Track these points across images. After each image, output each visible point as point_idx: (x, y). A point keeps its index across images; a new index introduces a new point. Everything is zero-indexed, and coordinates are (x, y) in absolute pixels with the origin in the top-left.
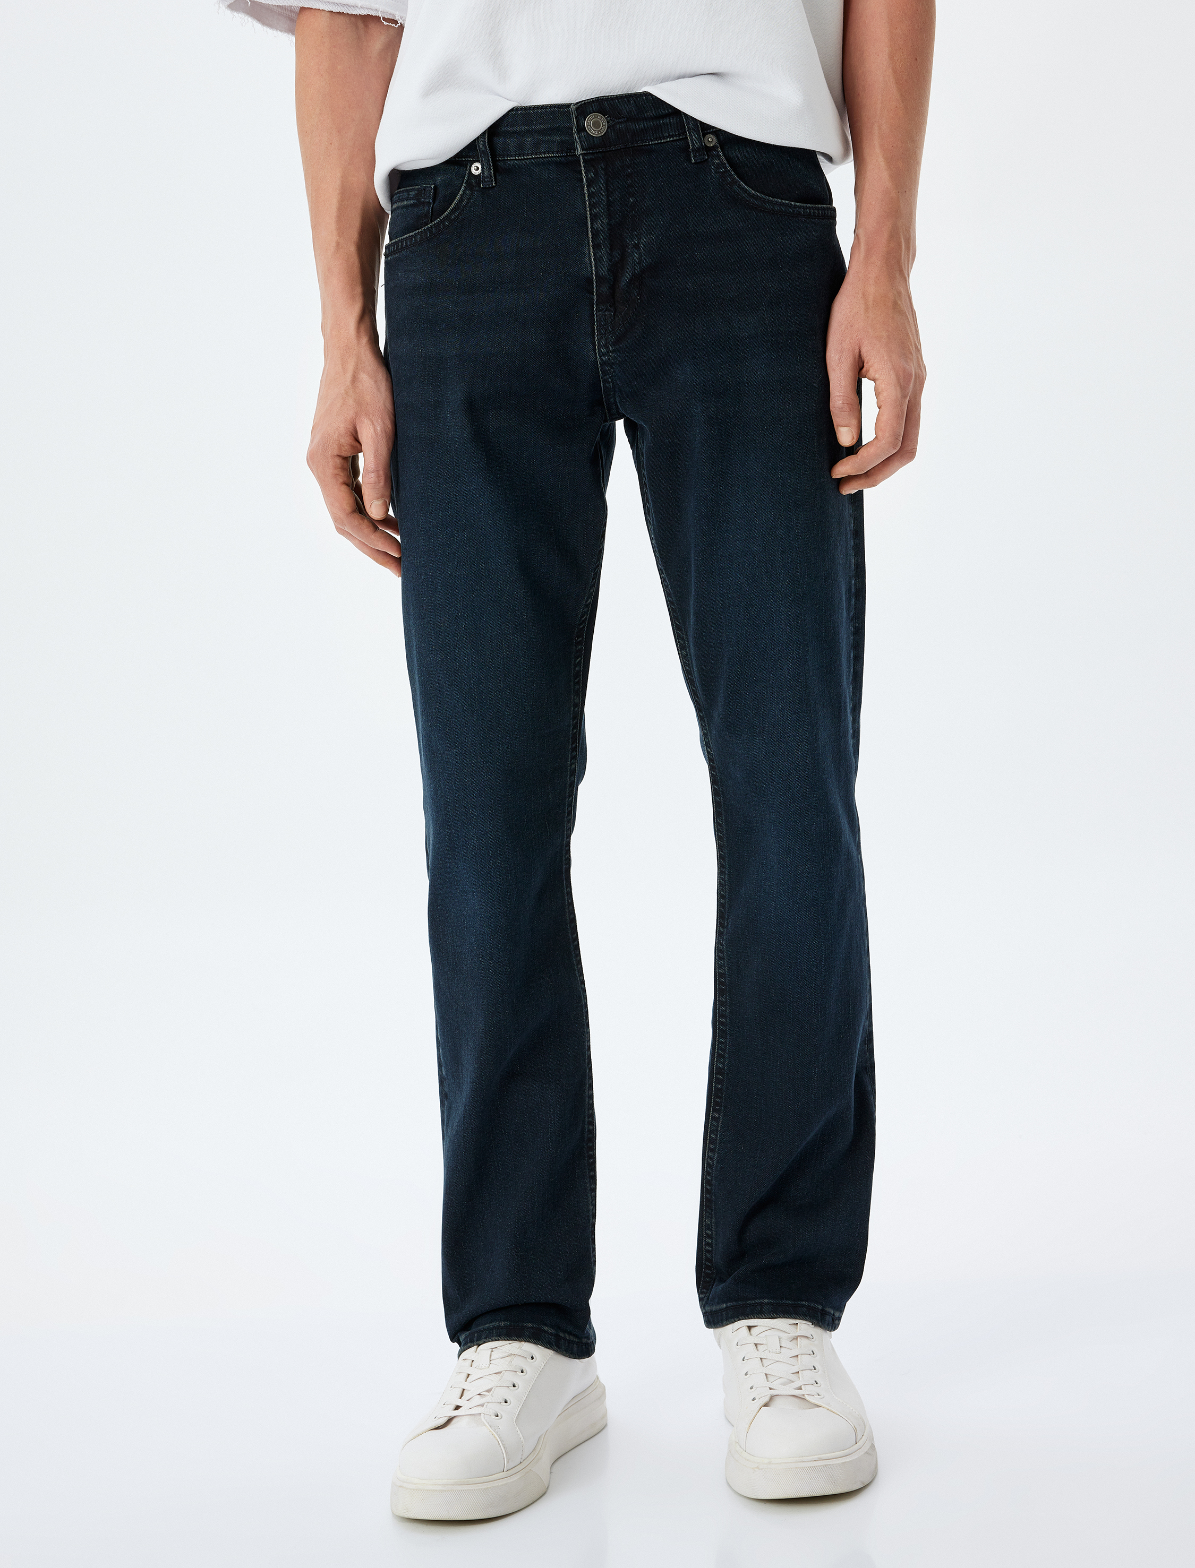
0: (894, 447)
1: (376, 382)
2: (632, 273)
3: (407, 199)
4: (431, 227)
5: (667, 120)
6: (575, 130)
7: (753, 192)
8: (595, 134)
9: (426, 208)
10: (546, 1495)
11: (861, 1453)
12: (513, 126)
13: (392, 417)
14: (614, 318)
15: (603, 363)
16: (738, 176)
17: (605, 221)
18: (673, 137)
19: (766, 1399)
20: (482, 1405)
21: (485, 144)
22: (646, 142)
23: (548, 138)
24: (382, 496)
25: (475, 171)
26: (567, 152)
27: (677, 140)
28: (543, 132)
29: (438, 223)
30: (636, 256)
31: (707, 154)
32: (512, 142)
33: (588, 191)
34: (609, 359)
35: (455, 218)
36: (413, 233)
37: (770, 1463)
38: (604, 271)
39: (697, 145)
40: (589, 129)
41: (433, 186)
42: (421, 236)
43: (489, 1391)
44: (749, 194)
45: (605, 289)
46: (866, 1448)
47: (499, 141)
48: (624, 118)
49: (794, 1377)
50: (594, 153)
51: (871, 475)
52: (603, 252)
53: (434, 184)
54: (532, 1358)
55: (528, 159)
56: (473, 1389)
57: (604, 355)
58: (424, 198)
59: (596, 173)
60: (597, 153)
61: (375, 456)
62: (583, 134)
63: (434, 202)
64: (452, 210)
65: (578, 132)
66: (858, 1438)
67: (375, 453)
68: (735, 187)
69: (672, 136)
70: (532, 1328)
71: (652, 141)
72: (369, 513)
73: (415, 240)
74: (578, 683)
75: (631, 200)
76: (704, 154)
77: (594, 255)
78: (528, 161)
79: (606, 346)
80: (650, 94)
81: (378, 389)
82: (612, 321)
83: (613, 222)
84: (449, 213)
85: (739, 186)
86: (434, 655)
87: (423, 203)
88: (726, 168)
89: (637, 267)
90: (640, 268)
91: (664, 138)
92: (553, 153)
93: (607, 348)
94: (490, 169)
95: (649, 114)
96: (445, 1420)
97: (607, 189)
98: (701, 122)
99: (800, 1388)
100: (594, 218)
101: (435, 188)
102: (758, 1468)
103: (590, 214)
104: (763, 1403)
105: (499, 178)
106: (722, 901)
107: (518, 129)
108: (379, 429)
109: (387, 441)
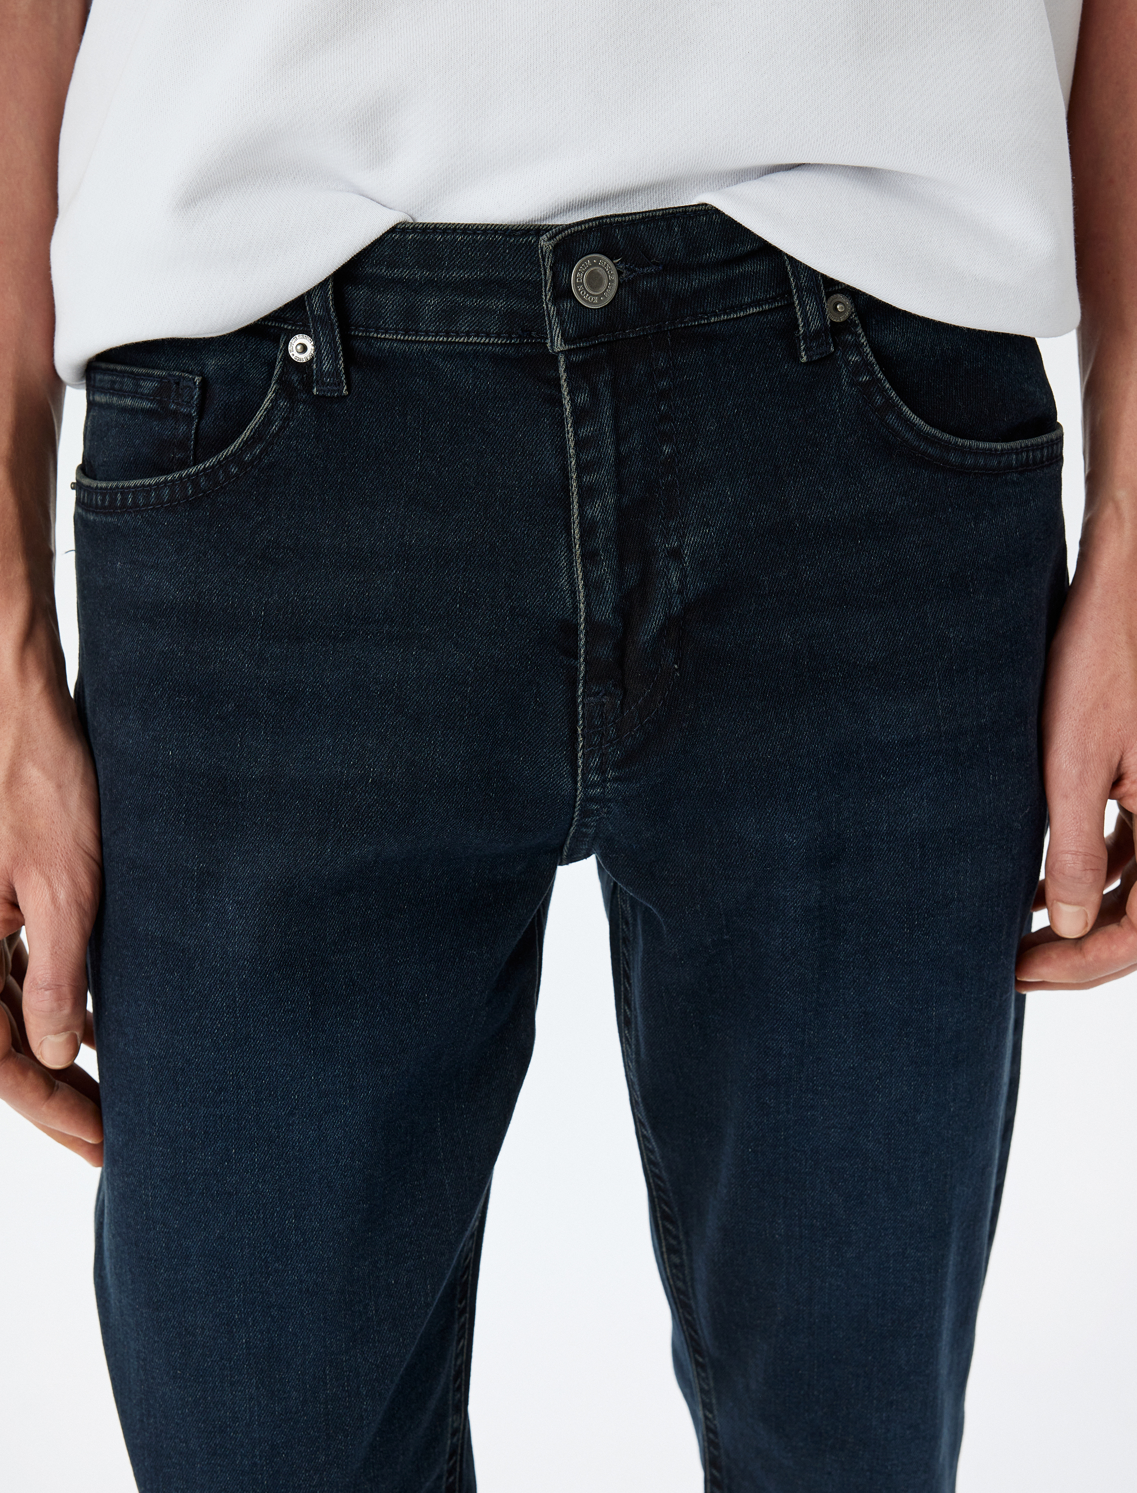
1: (59, 786)
2: (665, 615)
3: (134, 395)
4: (197, 474)
5: (747, 268)
6: (547, 295)
7: (927, 428)
8: (592, 303)
9: (183, 428)
12: (391, 265)
13: (94, 867)
14: (622, 712)
16: (898, 394)
17: (611, 501)
18: (760, 305)
21: (327, 301)
22: (702, 318)
23: (476, 302)
24: (67, 1029)
25: (296, 354)
26: (520, 337)
27: (770, 310)
28: (465, 288)
29: (213, 467)
30: (674, 576)
31: (834, 342)
32: (390, 301)
33: (576, 434)
34: (603, 793)
35: (252, 461)
36: (153, 481)
38: (606, 613)
39: (815, 325)
40: (579, 293)
41: (198, 380)
42: (172, 492)
44: (919, 433)
45: (605, 651)
47: (359, 295)
48: (658, 265)
50: (590, 346)
52: (604, 570)
53: (201, 374)
55: (426, 342)
57: (594, 785)
58: (178, 404)
59: (594, 394)
60: (594, 346)
61: (54, 954)
62: (567, 305)
63: (201, 415)
64: (245, 443)
65: (555, 300)
67: (53, 947)
68: (891, 419)
69: (757, 303)
71: (716, 315)
72: (38, 1057)
73: (158, 497)
75: (667, 450)
76: (828, 343)
77: (585, 577)
78: (425, 348)
79: (601, 769)
80: (717, 211)
81: (64, 804)
82: (615, 718)
83: (625, 500)
84: (240, 449)
85: (900, 415)
86: (180, 1387)
87: (175, 413)
88: (872, 373)
89: (677, 601)
90: (681, 602)
91: (741, 308)
92: (488, 335)
93: (604, 772)
94: (337, 359)
95: (710, 256)
97: (616, 429)
98: (824, 277)
100: (588, 494)
101: (204, 385)
103: (579, 487)
105: (356, 377)
107: (406, 274)
108: (62, 896)
109: (81, 921)
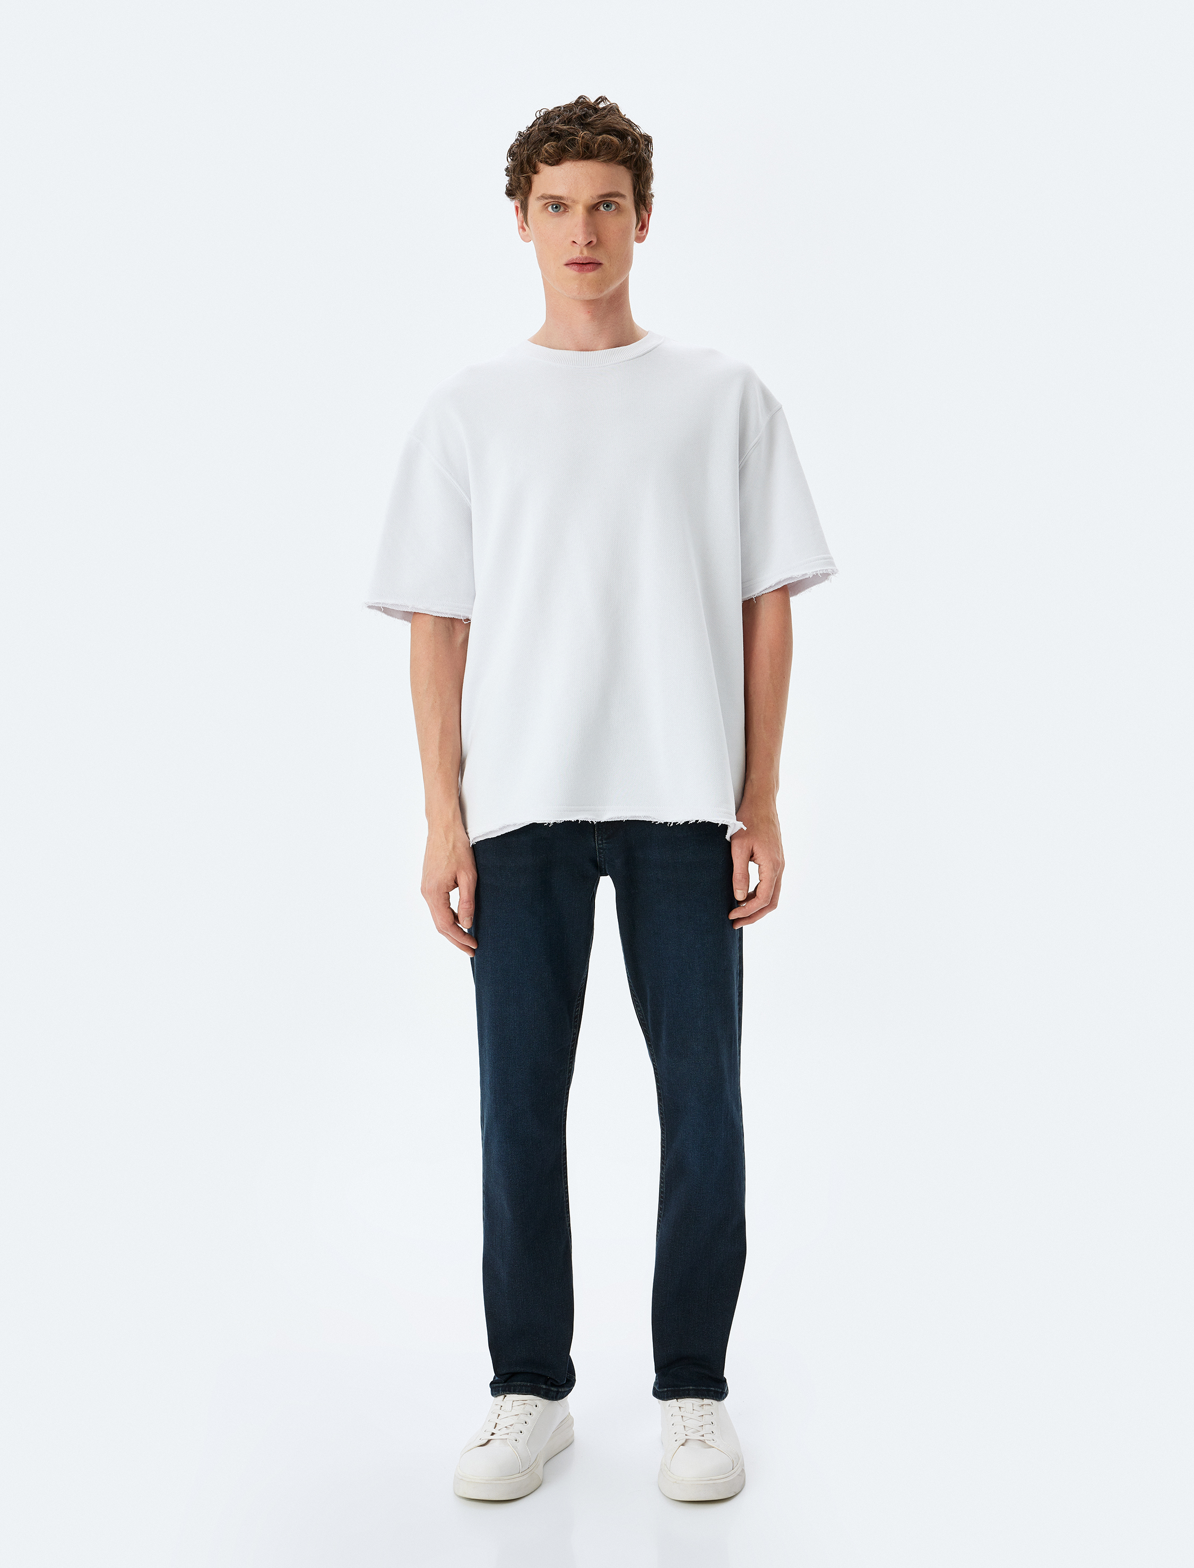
0: (766, 902)
10: (541, 1488)
11: (735, 1475)
15: (599, 848)
19: (684, 1441)
20: (508, 1434)
24: (471, 915)
37: (683, 1480)
43: (511, 1425)
46: (738, 1472)
49: (700, 1429)
51: (750, 918)
54: (536, 1406)
56: (502, 1423)
61: (468, 893)
66: (734, 1466)
67: (468, 891)
70: (546, 1389)
72: (461, 925)
74: (576, 1021)
79: (601, 840)
96: (487, 1440)
99: (703, 1436)
102: (676, 1482)
104: (681, 1444)
106: (663, 1149)
